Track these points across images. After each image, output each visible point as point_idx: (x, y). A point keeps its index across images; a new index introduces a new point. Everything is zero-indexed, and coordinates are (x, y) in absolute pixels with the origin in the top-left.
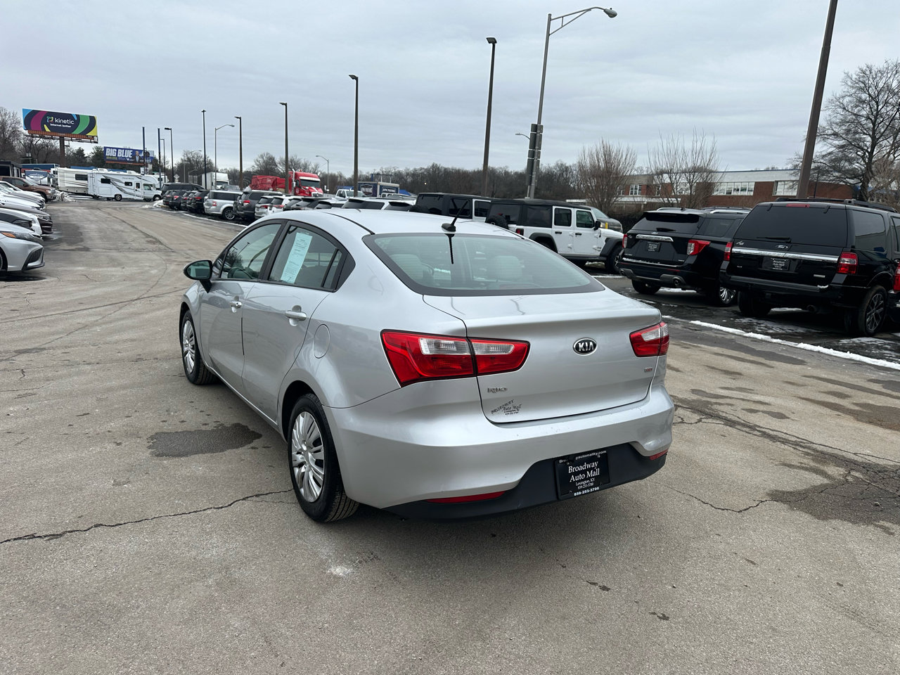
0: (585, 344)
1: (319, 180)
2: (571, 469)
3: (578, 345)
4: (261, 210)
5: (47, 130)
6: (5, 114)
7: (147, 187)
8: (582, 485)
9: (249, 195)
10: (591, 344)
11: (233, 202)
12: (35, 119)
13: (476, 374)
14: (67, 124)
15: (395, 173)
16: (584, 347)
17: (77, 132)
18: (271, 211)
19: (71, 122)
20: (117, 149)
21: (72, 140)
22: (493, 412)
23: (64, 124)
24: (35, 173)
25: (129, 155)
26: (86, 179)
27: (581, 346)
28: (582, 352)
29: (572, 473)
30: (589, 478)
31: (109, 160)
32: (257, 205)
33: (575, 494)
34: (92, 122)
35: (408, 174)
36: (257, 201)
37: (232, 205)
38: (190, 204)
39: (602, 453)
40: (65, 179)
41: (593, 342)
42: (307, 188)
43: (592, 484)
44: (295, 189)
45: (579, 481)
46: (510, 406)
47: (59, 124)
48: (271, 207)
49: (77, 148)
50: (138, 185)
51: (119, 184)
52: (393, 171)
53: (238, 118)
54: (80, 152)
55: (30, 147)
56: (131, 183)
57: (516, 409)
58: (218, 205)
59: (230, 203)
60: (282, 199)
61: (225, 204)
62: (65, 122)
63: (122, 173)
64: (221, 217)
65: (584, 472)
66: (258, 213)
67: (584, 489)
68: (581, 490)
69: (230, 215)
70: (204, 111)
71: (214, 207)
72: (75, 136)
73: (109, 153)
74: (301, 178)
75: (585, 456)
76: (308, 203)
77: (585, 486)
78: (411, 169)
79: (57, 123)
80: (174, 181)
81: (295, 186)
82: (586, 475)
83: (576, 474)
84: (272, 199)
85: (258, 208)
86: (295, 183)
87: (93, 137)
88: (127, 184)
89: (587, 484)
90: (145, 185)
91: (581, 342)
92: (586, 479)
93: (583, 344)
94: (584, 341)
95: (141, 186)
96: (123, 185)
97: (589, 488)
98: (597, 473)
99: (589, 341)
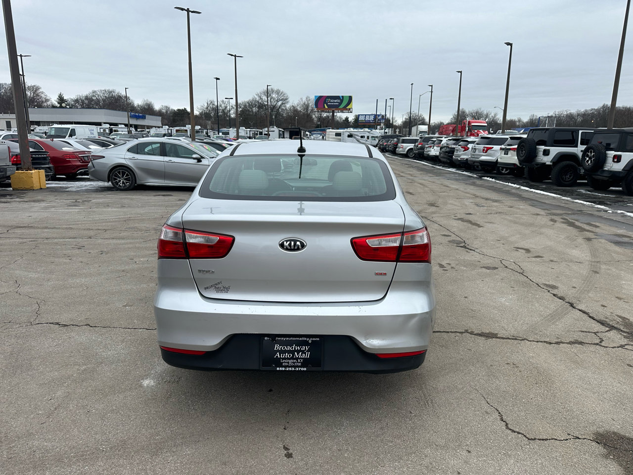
0: (290, 244)
1: (486, 125)
2: (277, 347)
3: (283, 242)
4: (428, 149)
5: (326, 107)
6: (309, 100)
7: (374, 138)
8: (288, 363)
9: (422, 139)
10: (298, 243)
11: (414, 145)
12: (321, 101)
13: (188, 257)
14: (336, 102)
15: (567, 115)
16: (290, 245)
17: (341, 107)
18: (433, 150)
19: (339, 101)
20: (366, 115)
21: (338, 112)
22: (205, 288)
23: (335, 103)
24: (316, 133)
25: (372, 118)
26: (341, 136)
27: (286, 244)
28: (287, 249)
29: (278, 351)
30: (297, 359)
31: (360, 123)
32: (427, 146)
33: (278, 369)
34: (350, 98)
35: (578, 115)
36: (426, 143)
37: (413, 147)
38: (391, 148)
39: (314, 339)
40: (330, 136)
41: (300, 242)
42: (476, 131)
43: (300, 364)
44: (468, 132)
45: (285, 359)
46: (220, 286)
47: (332, 103)
48: (434, 146)
49: (345, 117)
50: (368, 137)
51: (357, 137)
52: (565, 113)
53: (430, 86)
54: (347, 119)
55: (320, 119)
56: (364, 136)
57: (226, 290)
58: (404, 147)
59: (411, 146)
60: (442, 141)
61: (408, 146)
62: (335, 101)
63: (360, 130)
64: (406, 156)
65: (293, 352)
66: (426, 152)
67: (289, 367)
68: (285, 367)
69: (411, 154)
70: (412, 84)
71: (401, 149)
72: (340, 109)
73: (361, 118)
74: (473, 124)
75: (294, 339)
76: (454, 142)
77: (290, 364)
78: (582, 110)
79: (331, 102)
80: (396, 133)
81: (467, 130)
82: (293, 355)
83: (281, 352)
84: (435, 141)
85: (427, 148)
86: (467, 128)
87: (350, 109)
88: (362, 137)
89: (294, 363)
90: (372, 137)
91: (287, 241)
92: (292, 358)
93: (288, 242)
94: (291, 241)
95: (370, 138)
96: (360, 138)
97: (295, 367)
98: (307, 355)
99: (295, 241)
